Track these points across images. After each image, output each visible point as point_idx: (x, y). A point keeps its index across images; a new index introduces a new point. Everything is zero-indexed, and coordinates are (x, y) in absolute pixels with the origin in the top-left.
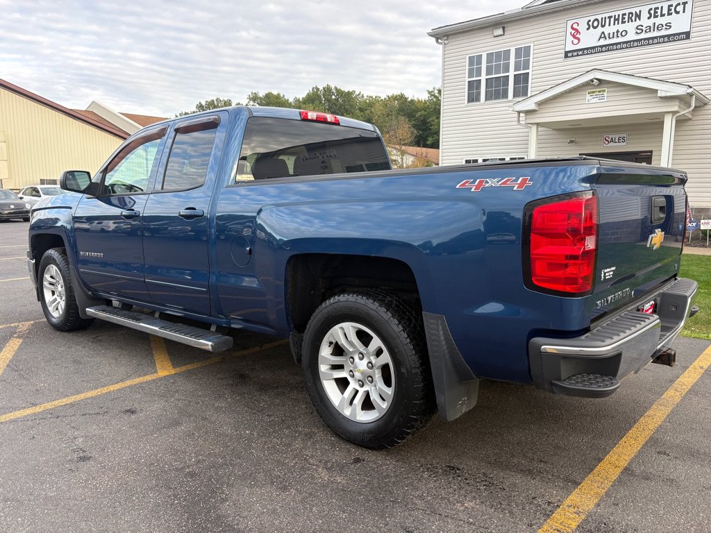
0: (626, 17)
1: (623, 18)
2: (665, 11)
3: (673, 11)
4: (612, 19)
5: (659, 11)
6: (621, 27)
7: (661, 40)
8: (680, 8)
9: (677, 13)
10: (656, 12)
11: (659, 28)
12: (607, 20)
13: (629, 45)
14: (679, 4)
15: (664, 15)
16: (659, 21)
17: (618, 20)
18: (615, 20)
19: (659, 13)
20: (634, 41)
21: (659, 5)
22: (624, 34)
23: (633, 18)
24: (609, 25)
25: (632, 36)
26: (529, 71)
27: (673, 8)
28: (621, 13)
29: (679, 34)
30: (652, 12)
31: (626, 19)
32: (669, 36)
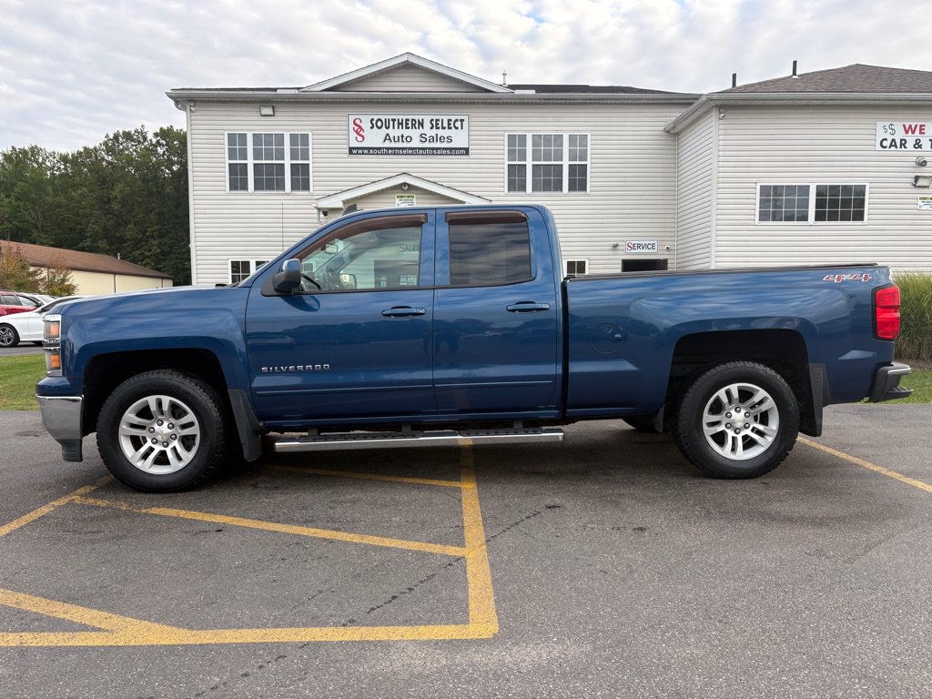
0: (410, 123)
1: (407, 124)
2: (445, 125)
3: (452, 125)
4: (396, 123)
5: (440, 123)
6: (406, 133)
7: (444, 152)
8: (458, 124)
9: (457, 128)
10: (437, 124)
11: (442, 139)
12: (391, 123)
13: (415, 151)
14: (457, 120)
15: (444, 128)
16: (441, 133)
17: (402, 124)
18: (399, 124)
19: (440, 125)
20: (419, 149)
21: (440, 118)
22: (408, 139)
23: (417, 125)
24: (394, 128)
25: (416, 143)
26: (310, 162)
27: (452, 123)
28: (404, 117)
29: (460, 149)
30: (434, 123)
31: (410, 125)
32: (451, 149)
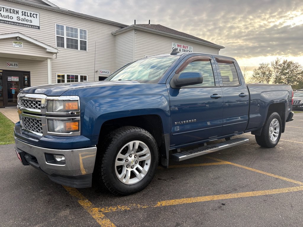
0: (12, 11)
1: (10, 11)
2: (29, 15)
3: (32, 16)
4: (5, 9)
5: (26, 14)
6: (10, 15)
7: (29, 26)
8: (35, 16)
9: (34, 17)
10: (25, 14)
11: (27, 20)
12: (2, 9)
13: (14, 23)
14: (34, 14)
15: (29, 16)
16: (27, 18)
17: (8, 10)
18: (6, 10)
19: (26, 15)
20: (17, 23)
21: (26, 11)
22: (11, 18)
23: (15, 12)
24: (4, 11)
25: (15, 20)
27: (32, 15)
28: (9, 8)
29: (36, 26)
30: (24, 13)
31: (12, 12)
32: (32, 26)
